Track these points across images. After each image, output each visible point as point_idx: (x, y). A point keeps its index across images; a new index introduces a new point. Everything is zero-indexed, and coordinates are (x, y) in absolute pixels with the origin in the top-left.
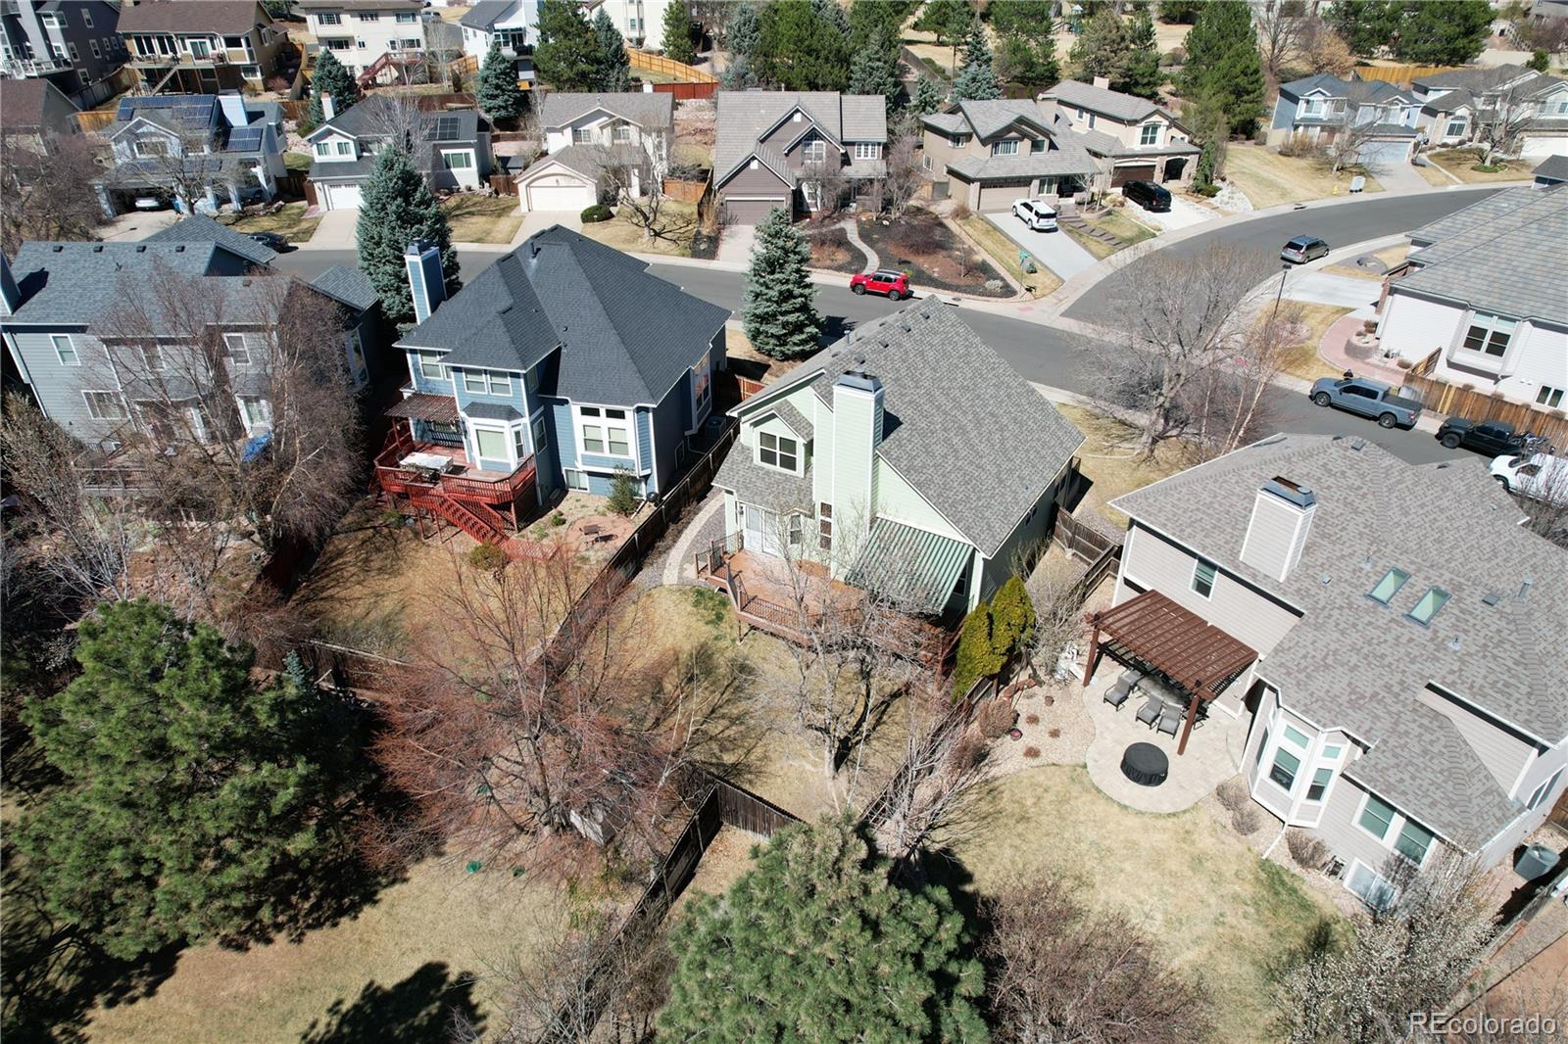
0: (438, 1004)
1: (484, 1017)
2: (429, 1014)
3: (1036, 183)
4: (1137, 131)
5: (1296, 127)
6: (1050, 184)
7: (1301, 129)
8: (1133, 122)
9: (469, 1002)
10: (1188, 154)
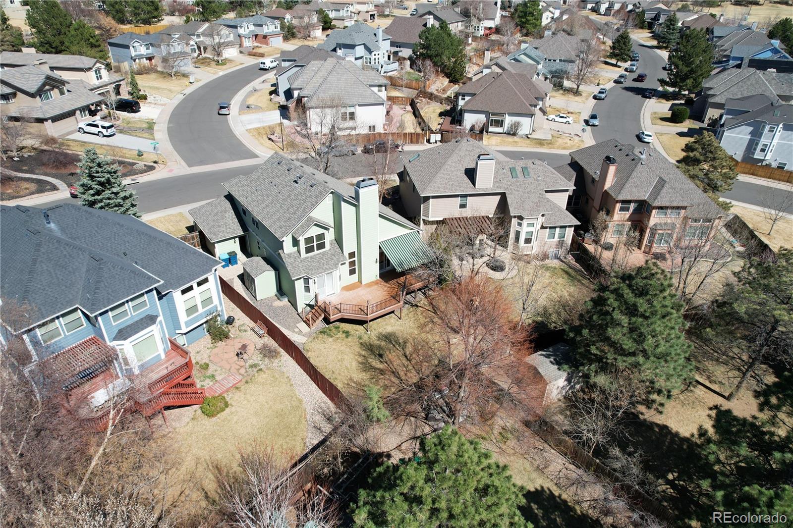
0: (532, 505)
1: (542, 487)
2: (537, 509)
3: (78, 112)
4: (92, 74)
5: (135, 60)
6: (84, 112)
7: (137, 61)
8: (89, 69)
9: (533, 492)
10: (120, 81)
